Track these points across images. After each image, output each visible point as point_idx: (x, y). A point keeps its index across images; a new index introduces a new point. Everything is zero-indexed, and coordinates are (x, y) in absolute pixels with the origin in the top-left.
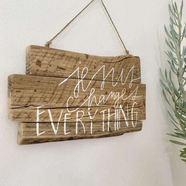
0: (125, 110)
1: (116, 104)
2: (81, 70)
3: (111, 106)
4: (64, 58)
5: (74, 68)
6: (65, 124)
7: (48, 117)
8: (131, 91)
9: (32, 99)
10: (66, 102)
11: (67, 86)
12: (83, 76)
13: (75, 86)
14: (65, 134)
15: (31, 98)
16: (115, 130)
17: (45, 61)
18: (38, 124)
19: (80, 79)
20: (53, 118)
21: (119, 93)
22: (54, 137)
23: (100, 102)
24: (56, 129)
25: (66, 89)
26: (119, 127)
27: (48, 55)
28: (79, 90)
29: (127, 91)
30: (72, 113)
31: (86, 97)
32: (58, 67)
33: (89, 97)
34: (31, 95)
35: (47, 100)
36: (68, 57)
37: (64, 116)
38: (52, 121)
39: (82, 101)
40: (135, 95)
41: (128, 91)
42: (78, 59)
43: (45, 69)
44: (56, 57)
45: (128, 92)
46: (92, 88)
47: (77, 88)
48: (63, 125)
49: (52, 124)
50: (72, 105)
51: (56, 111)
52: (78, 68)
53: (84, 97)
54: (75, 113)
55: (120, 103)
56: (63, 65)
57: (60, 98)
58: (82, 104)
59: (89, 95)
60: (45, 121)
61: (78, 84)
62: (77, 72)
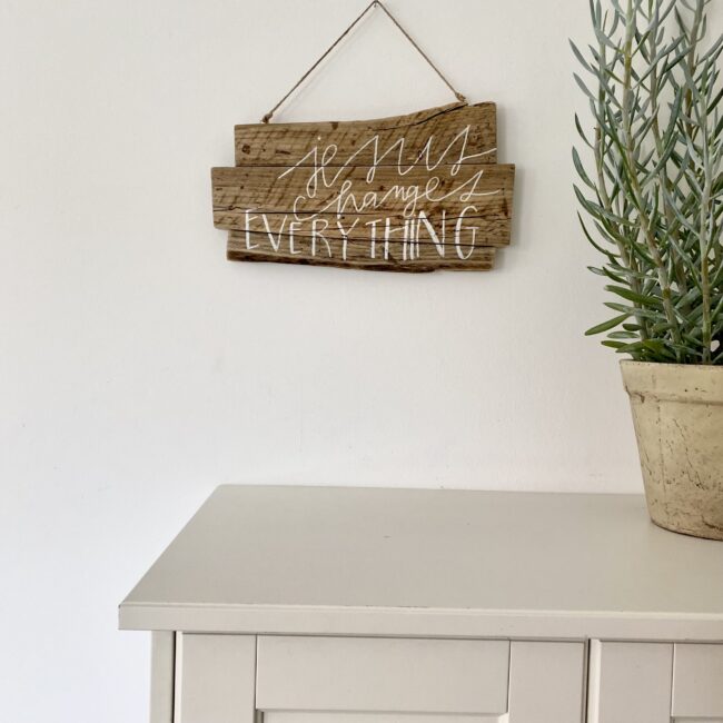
0: (436, 223)
1: (409, 210)
2: (320, 152)
3: (395, 213)
4: (288, 135)
5: (308, 149)
6: (291, 238)
7: (262, 225)
8: (455, 183)
9: (238, 199)
10: (291, 204)
11: (294, 179)
12: (325, 161)
13: (309, 178)
14: (292, 252)
15: (236, 197)
16: (405, 258)
17: (256, 145)
18: (248, 234)
19: (319, 166)
20: (271, 227)
21: (417, 188)
22: (274, 254)
23: (364, 204)
24: (276, 243)
25: (292, 183)
26: (415, 255)
27: (261, 135)
28: (316, 185)
29: (443, 183)
30: (305, 222)
31: (332, 196)
32: (277, 152)
33: (340, 197)
34: (237, 194)
35: (259, 200)
36: (295, 132)
37: (289, 226)
38: (268, 231)
39: (323, 203)
40: (469, 191)
41: (447, 182)
42: (314, 133)
43: (255, 157)
44: (274, 135)
45: (446, 185)
46: (344, 180)
47: (313, 182)
48: (288, 239)
49: (270, 235)
50: (304, 210)
51: (275, 217)
52: (315, 149)
53: (327, 196)
54: (310, 222)
55: (420, 207)
56: (286, 147)
57: (280, 199)
58: (325, 209)
59: (338, 193)
60: (259, 230)
61: (315, 174)
62: (313, 155)
